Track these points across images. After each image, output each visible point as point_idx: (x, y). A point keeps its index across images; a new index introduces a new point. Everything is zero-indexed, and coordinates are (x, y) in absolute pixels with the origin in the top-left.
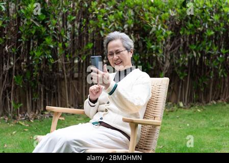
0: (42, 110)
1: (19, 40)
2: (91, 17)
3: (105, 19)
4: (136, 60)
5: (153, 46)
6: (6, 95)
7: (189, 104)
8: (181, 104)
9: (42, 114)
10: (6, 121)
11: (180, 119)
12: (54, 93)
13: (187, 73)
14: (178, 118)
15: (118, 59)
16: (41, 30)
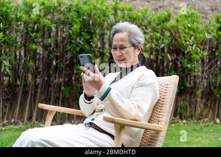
5: (189, 65)
8: (218, 121)
11: (213, 133)
16: (85, 47)
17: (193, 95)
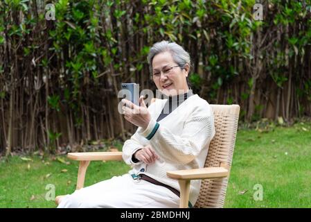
0: (89, 138)
1: (50, 49)
2: (146, 9)
3: (166, 11)
4: (213, 64)
5: (236, 44)
6: (39, 122)
7: (292, 120)
8: (281, 121)
9: (89, 144)
10: (41, 157)
11: (276, 143)
12: (104, 116)
13: (288, 77)
14: (273, 143)
15: (166, 80)
16: (78, 33)
17: (244, 85)
